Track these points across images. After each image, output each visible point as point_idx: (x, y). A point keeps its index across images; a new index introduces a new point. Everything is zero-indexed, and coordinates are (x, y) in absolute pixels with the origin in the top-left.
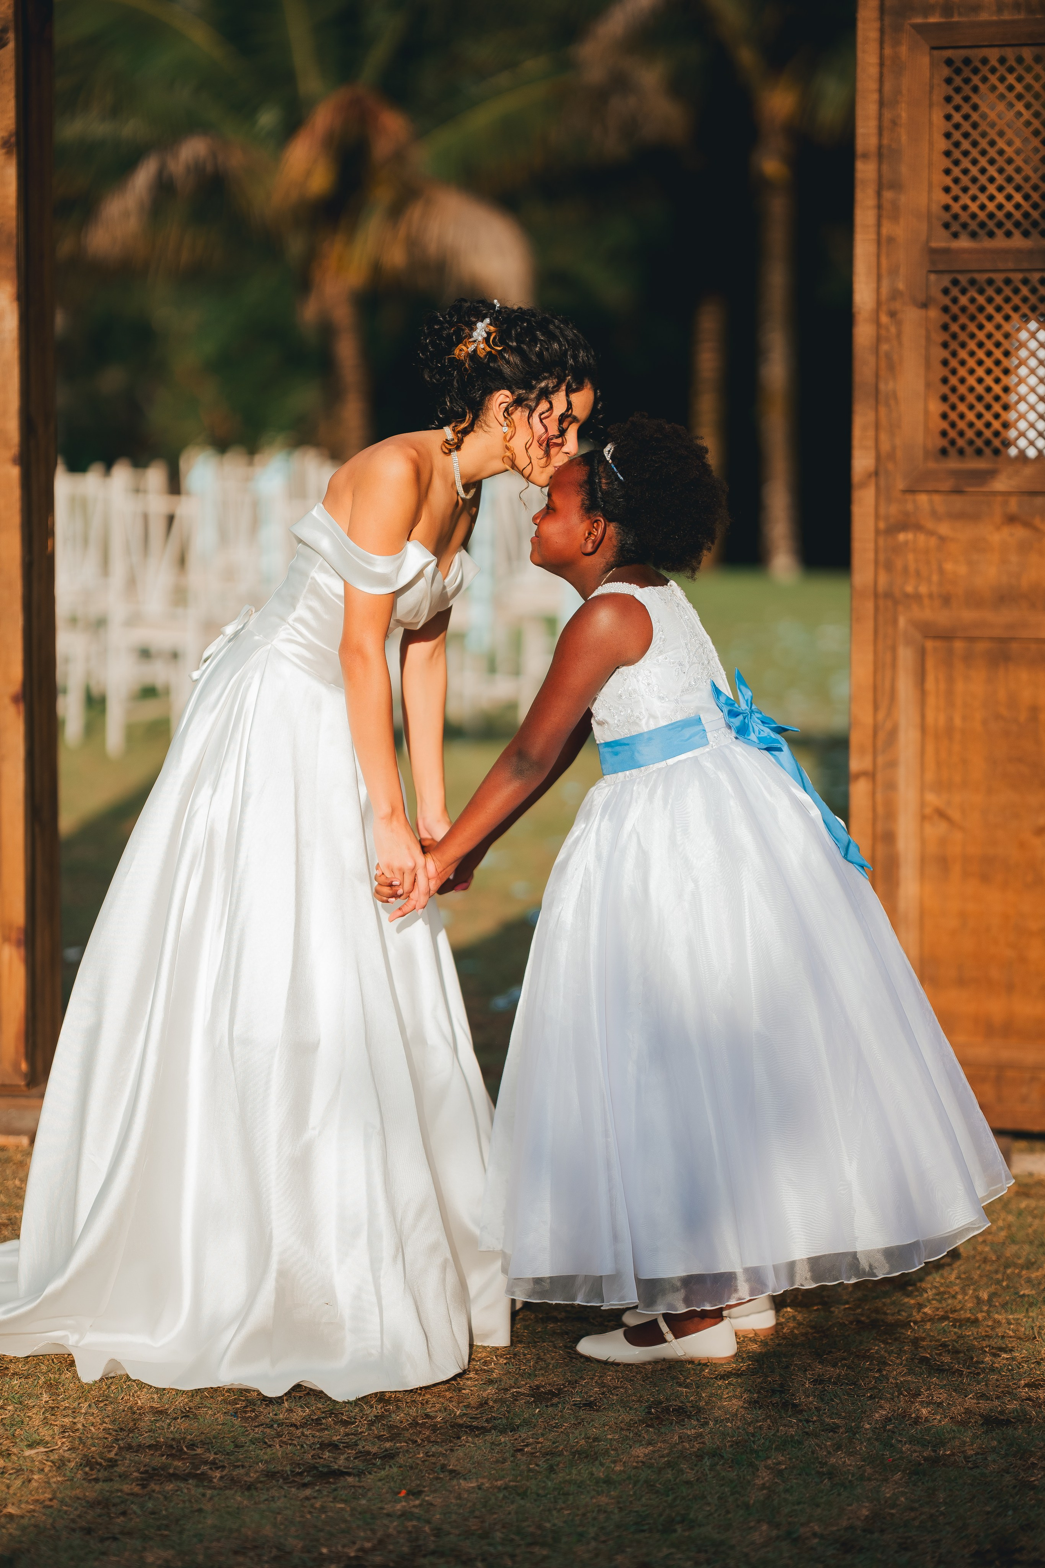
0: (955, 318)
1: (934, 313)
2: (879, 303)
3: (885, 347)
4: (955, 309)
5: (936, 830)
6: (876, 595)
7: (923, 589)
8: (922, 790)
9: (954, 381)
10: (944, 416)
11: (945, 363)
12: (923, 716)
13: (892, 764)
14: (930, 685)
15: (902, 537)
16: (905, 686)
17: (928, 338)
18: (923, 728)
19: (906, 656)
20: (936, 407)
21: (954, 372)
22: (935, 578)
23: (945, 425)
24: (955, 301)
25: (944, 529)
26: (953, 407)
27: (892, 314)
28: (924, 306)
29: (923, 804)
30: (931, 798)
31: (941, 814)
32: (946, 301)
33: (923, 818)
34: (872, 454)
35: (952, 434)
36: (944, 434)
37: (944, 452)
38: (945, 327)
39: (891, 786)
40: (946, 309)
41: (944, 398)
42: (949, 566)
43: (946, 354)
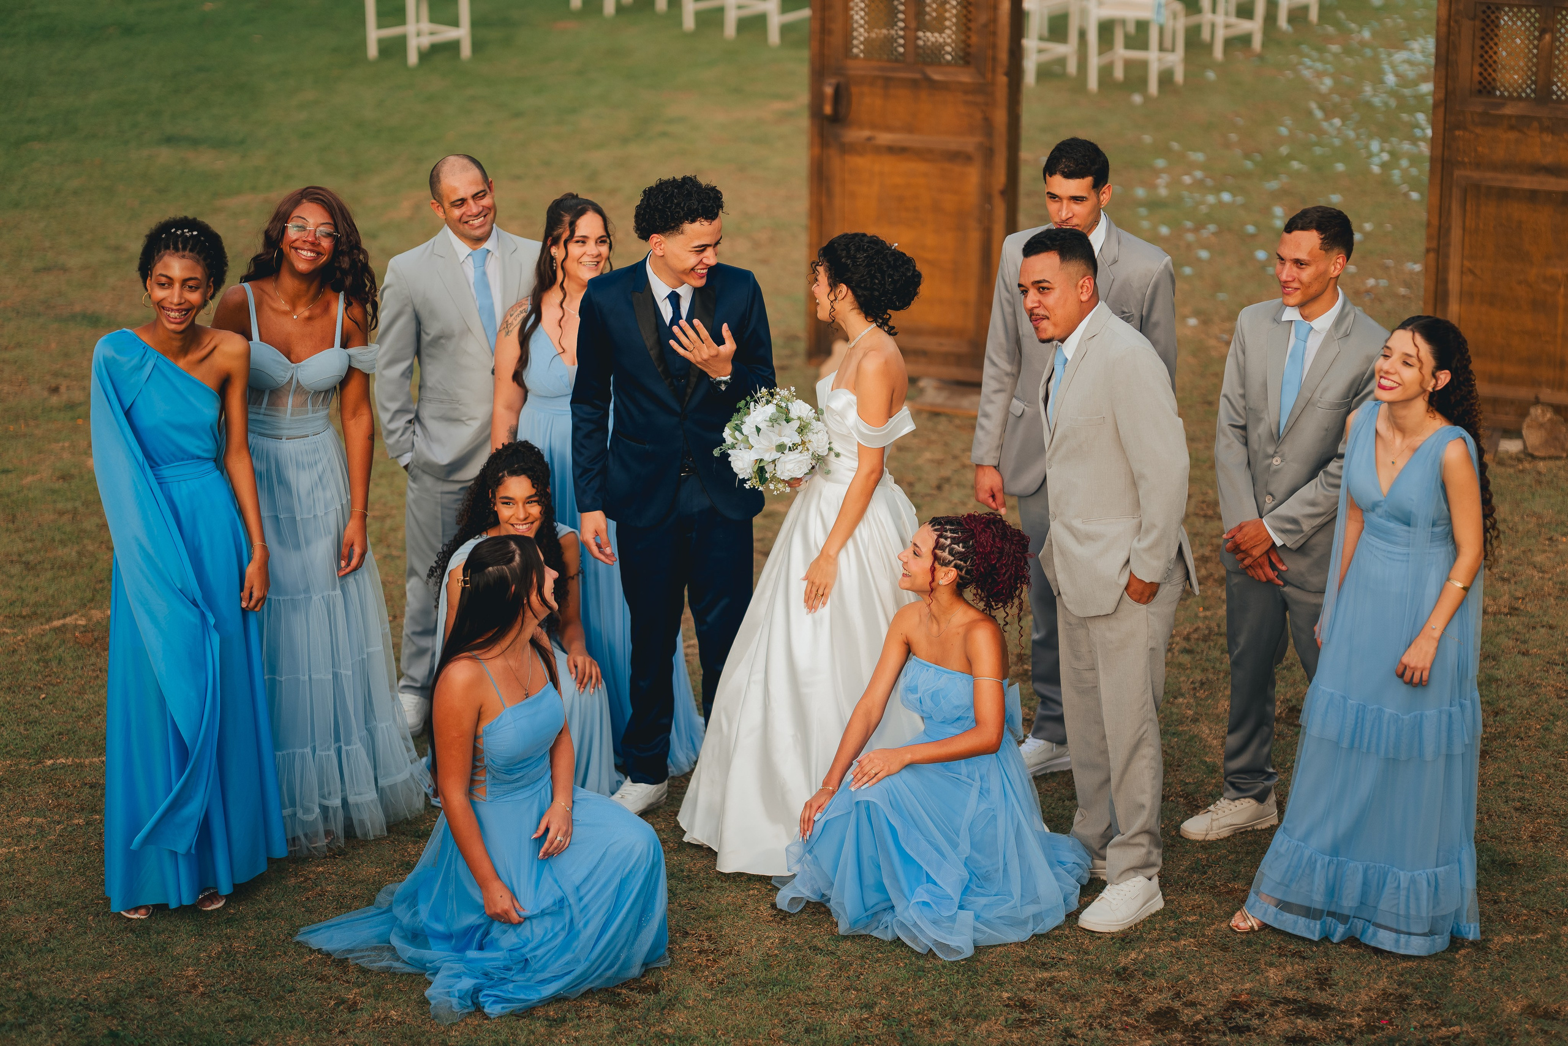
0: (1488, 25)
1: (1478, 23)
2: (1450, 16)
3: (1452, 38)
4: (1488, 21)
5: (1469, 278)
6: (1443, 161)
7: (1466, 160)
8: (1463, 257)
9: (1486, 57)
10: (1481, 74)
11: (1482, 47)
12: (1464, 222)
13: (1448, 245)
14: (1468, 207)
15: (1457, 133)
16: (1455, 208)
17: (1474, 35)
18: (1464, 229)
19: (1456, 193)
20: (1477, 69)
21: (1487, 52)
22: (1473, 154)
23: (1480, 78)
24: (1489, 17)
25: (1478, 130)
26: (1486, 70)
27: (1456, 22)
28: (1473, 19)
29: (1462, 266)
30: (1467, 263)
31: (1471, 272)
32: (1484, 17)
33: (1462, 272)
34: (1443, 91)
35: (1484, 83)
36: (1480, 83)
37: (1480, 92)
38: (1483, 30)
39: (1447, 256)
40: (1484, 21)
41: (1481, 65)
42: (1480, 149)
43: (1482, 43)
